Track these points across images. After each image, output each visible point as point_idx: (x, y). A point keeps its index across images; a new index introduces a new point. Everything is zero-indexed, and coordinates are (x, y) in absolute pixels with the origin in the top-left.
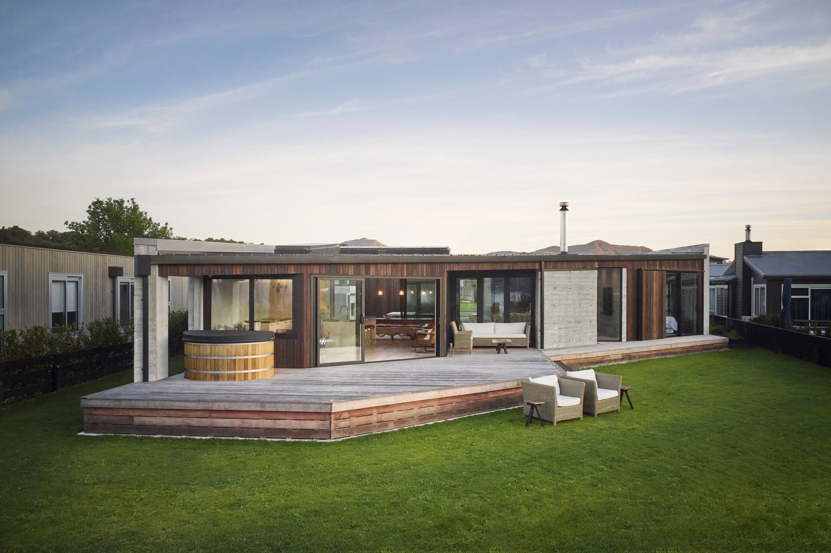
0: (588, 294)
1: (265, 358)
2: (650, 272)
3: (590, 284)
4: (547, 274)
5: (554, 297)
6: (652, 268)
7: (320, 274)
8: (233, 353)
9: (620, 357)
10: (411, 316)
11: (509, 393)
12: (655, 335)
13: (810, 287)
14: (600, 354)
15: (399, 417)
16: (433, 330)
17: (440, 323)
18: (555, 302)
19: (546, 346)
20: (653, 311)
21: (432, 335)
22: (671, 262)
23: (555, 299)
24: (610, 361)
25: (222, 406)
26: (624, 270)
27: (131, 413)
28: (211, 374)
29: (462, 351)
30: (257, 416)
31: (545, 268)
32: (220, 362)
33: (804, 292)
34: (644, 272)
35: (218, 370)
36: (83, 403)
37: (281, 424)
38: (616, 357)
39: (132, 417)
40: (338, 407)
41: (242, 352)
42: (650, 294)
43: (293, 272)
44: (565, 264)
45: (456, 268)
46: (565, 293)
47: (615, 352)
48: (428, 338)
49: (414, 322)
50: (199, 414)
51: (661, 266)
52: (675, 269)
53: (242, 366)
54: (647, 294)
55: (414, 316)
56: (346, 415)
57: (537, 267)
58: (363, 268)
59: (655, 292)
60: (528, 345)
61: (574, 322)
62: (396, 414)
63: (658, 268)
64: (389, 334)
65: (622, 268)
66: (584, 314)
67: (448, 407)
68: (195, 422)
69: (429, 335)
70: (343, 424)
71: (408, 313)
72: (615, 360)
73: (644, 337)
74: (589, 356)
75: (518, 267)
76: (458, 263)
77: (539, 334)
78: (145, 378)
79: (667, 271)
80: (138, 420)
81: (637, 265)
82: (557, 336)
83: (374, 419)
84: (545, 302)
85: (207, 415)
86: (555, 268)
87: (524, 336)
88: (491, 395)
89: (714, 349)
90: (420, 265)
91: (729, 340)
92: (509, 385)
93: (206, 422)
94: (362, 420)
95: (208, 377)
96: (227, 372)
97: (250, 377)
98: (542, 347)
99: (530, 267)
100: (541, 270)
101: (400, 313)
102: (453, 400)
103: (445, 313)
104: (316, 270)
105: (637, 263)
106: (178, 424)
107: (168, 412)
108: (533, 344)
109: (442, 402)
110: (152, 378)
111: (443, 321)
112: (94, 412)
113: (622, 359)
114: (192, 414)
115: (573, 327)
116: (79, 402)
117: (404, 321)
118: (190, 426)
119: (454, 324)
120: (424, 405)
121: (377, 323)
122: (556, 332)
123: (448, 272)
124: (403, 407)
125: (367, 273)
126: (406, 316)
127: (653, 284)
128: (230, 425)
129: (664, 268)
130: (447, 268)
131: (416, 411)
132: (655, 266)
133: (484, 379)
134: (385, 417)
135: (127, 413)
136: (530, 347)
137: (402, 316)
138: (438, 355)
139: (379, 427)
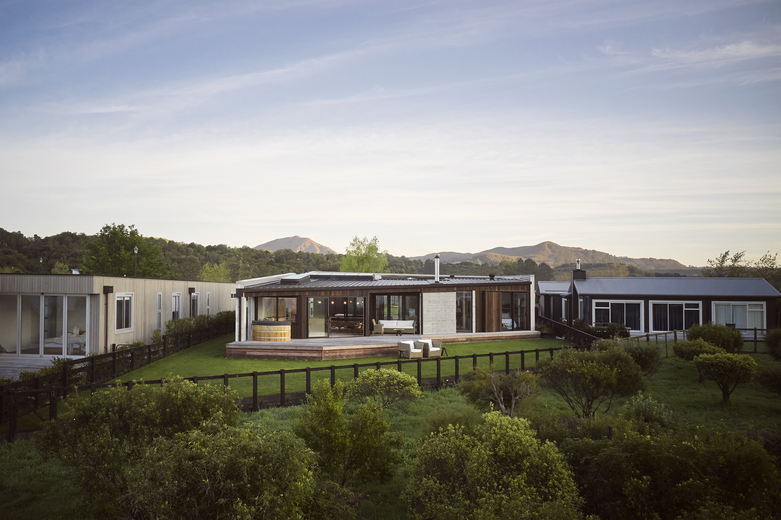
0: (450, 305)
1: (288, 332)
2: (491, 293)
3: (451, 299)
4: (425, 295)
5: (429, 307)
6: (493, 290)
7: (309, 295)
8: (276, 330)
9: (465, 340)
10: (350, 317)
11: (394, 348)
12: (494, 329)
13: (610, 301)
14: (452, 338)
15: (348, 354)
16: (363, 323)
17: (366, 319)
18: (429, 310)
19: (424, 333)
20: (492, 315)
21: (362, 326)
22: (507, 286)
23: (430, 308)
24: (459, 341)
25: (281, 348)
26: (474, 292)
27: (245, 350)
28: (267, 339)
29: (378, 334)
30: (294, 352)
31: (424, 291)
32: (271, 334)
33: (607, 304)
34: (486, 293)
35: (270, 337)
36: (227, 346)
37: (304, 355)
38: (462, 340)
39: (245, 352)
40: (325, 348)
41: (280, 330)
42: (490, 305)
43: (297, 295)
44: (436, 289)
45: (374, 292)
46: (436, 305)
47: (461, 337)
48: (360, 327)
49: (352, 320)
50: (272, 351)
51: (499, 289)
52: (509, 291)
53: (280, 336)
54: (488, 306)
55: (352, 316)
56: (327, 352)
57: (419, 291)
58: (328, 292)
59: (494, 305)
60: (414, 333)
61: (442, 321)
62: (346, 353)
63: (497, 290)
64: (338, 327)
65: (472, 290)
66: (448, 316)
67: (367, 352)
68: (270, 354)
69: (360, 326)
70: (327, 355)
71: (348, 315)
72: (462, 341)
73: (486, 330)
74: (446, 338)
75: (408, 291)
76: (375, 289)
77: (420, 326)
78: (240, 340)
79: (502, 292)
80: (248, 353)
81: (482, 289)
82: (431, 328)
83: (338, 354)
84: (424, 309)
85: (275, 351)
86: (430, 291)
87: (412, 328)
88: (386, 349)
89: (530, 338)
90: (356, 291)
91: (541, 333)
92: (394, 345)
93: (274, 354)
94: (334, 354)
95: (266, 340)
96: (274, 338)
97: (283, 340)
98: (422, 334)
99: (415, 290)
100: (421, 292)
101: (344, 315)
102: (369, 350)
103: (369, 315)
104: (307, 294)
105: (483, 288)
106: (264, 354)
107: (260, 350)
108: (418, 333)
109: (365, 350)
110: (242, 340)
111: (368, 319)
112: (230, 350)
113: (466, 341)
114: (269, 351)
115: (441, 324)
116: (225, 346)
117: (346, 319)
118: (268, 355)
119: (374, 320)
120: (357, 350)
121: (332, 320)
122: (431, 326)
123: (370, 294)
124: (349, 351)
125: (330, 294)
126: (347, 316)
127: (492, 300)
128: (283, 355)
129: (501, 290)
130: (370, 292)
131: (354, 353)
132: (495, 289)
133: (383, 343)
134: (342, 354)
135: (243, 350)
136: (415, 334)
137: (344, 316)
138: (365, 336)
139: (340, 357)
